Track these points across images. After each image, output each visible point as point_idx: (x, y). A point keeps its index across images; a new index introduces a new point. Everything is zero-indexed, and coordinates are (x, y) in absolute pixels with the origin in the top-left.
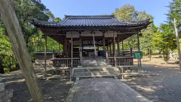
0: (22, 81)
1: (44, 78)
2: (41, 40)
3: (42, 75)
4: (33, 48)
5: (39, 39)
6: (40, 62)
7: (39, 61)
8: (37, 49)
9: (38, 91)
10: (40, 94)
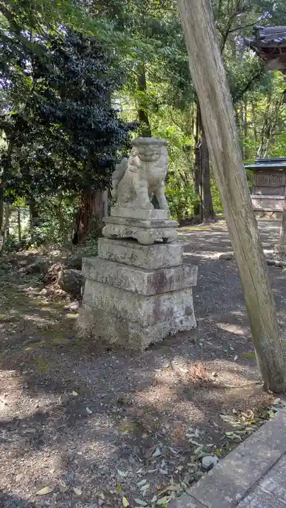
0: (212, 257)
1: (277, 262)
2: (277, 109)
3: (272, 251)
4: (247, 148)
5: (271, 107)
6: (267, 201)
7: (263, 197)
8: (262, 150)
9: (260, 276)
10: (264, 286)
